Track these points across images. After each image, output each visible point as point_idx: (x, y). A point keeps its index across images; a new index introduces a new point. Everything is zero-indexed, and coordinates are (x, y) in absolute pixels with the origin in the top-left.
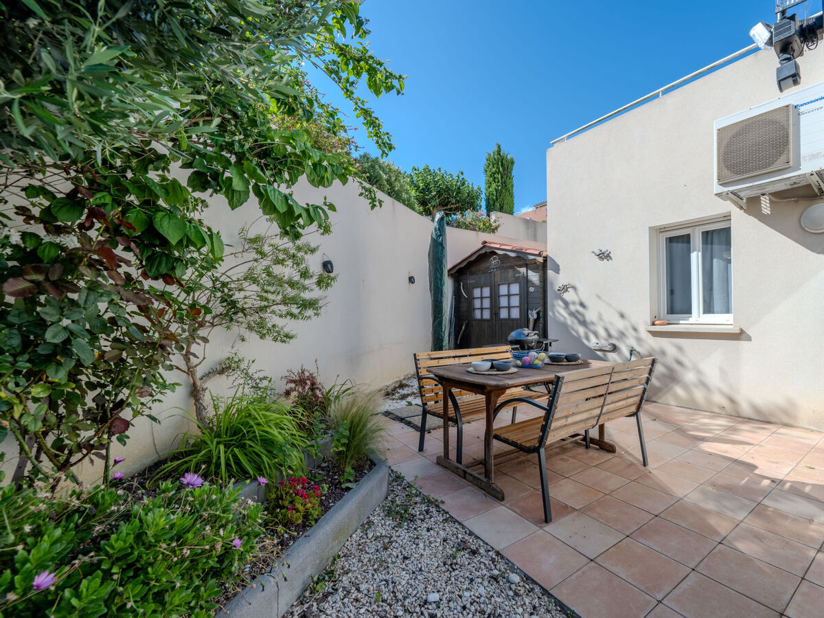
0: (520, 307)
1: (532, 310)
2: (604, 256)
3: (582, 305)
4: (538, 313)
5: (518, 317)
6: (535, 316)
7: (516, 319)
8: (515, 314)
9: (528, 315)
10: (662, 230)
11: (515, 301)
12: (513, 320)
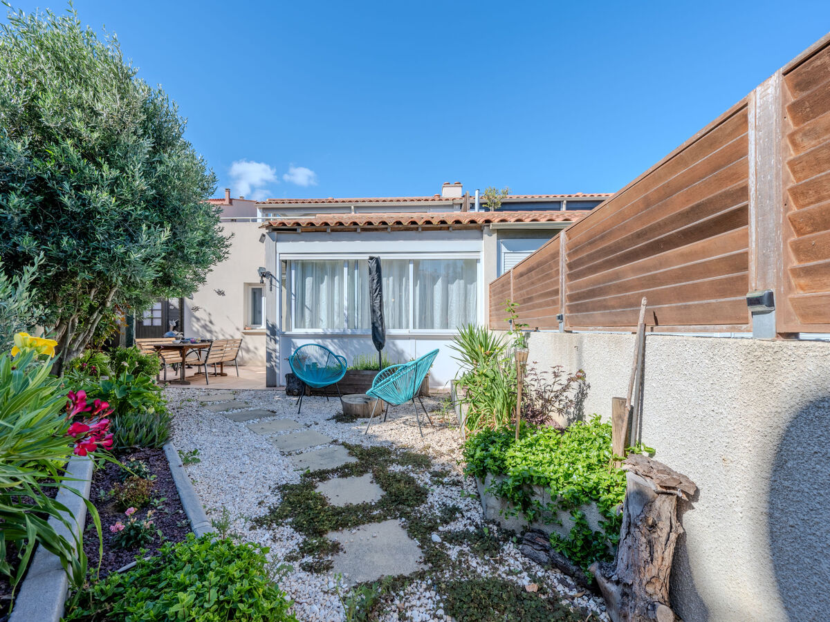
0: (162, 318)
1: (172, 320)
2: (221, 293)
3: (211, 322)
4: (177, 323)
5: (160, 324)
6: (175, 325)
7: (159, 326)
8: (158, 323)
9: (168, 323)
10: (250, 284)
11: (158, 314)
12: (155, 327)
